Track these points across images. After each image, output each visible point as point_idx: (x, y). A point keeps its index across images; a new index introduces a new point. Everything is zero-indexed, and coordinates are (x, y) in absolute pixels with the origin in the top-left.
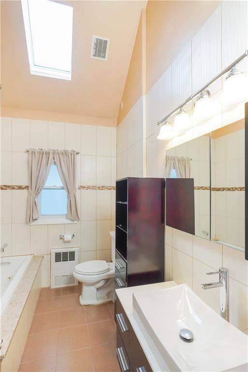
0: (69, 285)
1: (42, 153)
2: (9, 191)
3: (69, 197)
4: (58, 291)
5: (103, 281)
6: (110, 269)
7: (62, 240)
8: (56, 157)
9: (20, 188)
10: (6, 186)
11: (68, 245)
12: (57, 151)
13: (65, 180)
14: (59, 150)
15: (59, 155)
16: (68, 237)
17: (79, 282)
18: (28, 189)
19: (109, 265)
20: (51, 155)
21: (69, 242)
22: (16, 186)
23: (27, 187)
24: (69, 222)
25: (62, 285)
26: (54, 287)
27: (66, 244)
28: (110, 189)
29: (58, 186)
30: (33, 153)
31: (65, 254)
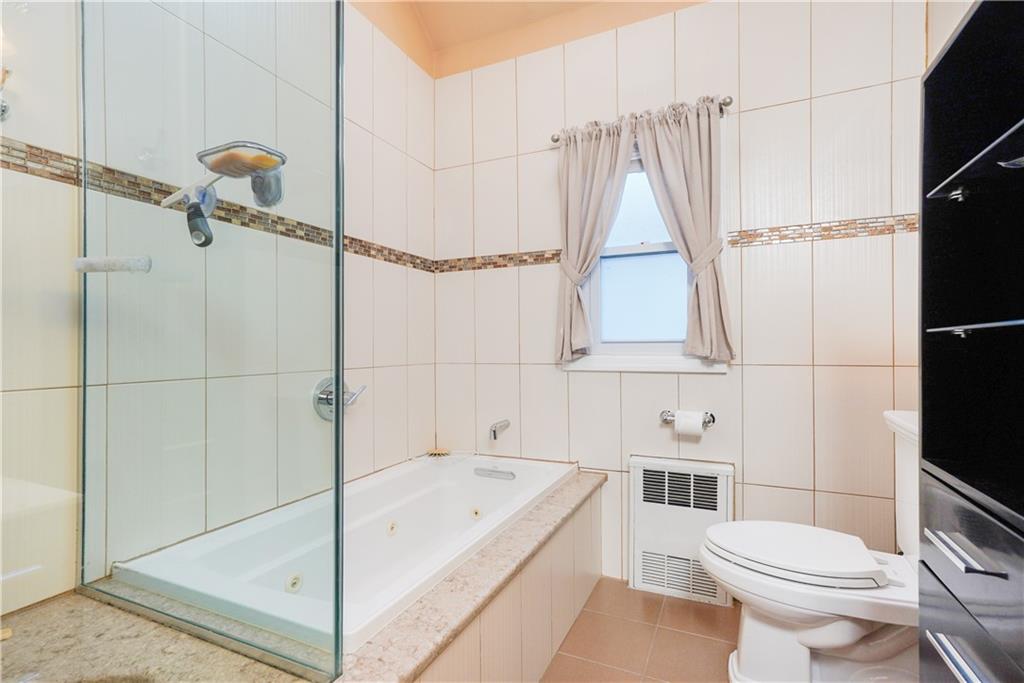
0: (696, 597)
1: (597, 134)
2: (512, 270)
3: (692, 275)
4: (652, 604)
5: (846, 626)
6: (889, 584)
7: (667, 431)
8: (645, 139)
9: (539, 258)
10: (505, 256)
11: (688, 450)
12: (647, 117)
13: (676, 215)
14: (654, 111)
15: (652, 128)
16: (689, 419)
17: (734, 600)
18: (559, 261)
19: (880, 562)
20: (625, 134)
21: (695, 439)
22: (530, 254)
23: (556, 255)
24: (696, 365)
25: (668, 589)
26: (639, 584)
27: (683, 445)
28: (891, 230)
29: (652, 242)
30: (572, 140)
31: (679, 480)
